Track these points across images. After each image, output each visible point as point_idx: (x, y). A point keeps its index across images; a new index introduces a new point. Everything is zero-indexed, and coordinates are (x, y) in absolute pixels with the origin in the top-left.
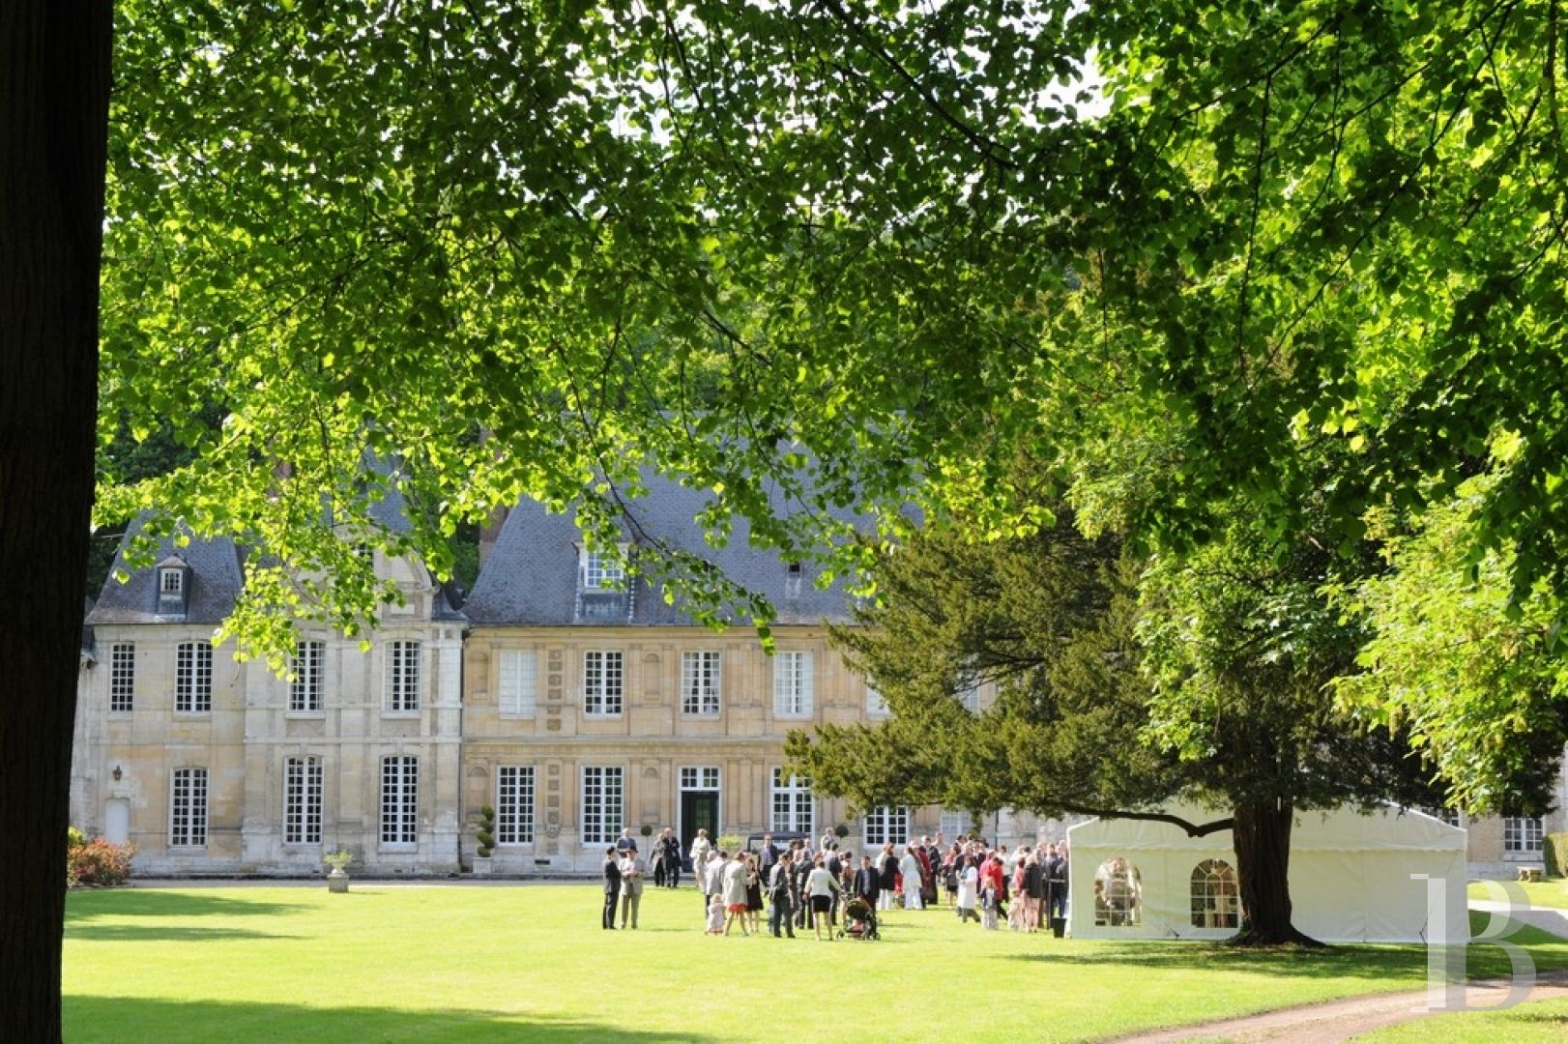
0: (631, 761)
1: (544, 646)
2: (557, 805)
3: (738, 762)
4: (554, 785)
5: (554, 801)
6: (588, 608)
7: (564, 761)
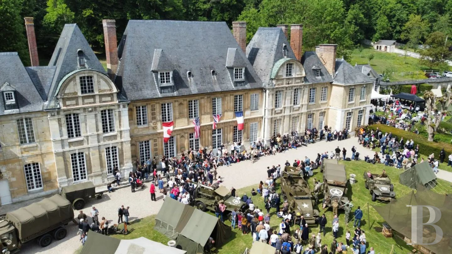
0: (177, 135)
1: (150, 104)
2: (157, 150)
3: (205, 131)
4: (156, 145)
5: (156, 150)
6: (162, 91)
7: (158, 138)
